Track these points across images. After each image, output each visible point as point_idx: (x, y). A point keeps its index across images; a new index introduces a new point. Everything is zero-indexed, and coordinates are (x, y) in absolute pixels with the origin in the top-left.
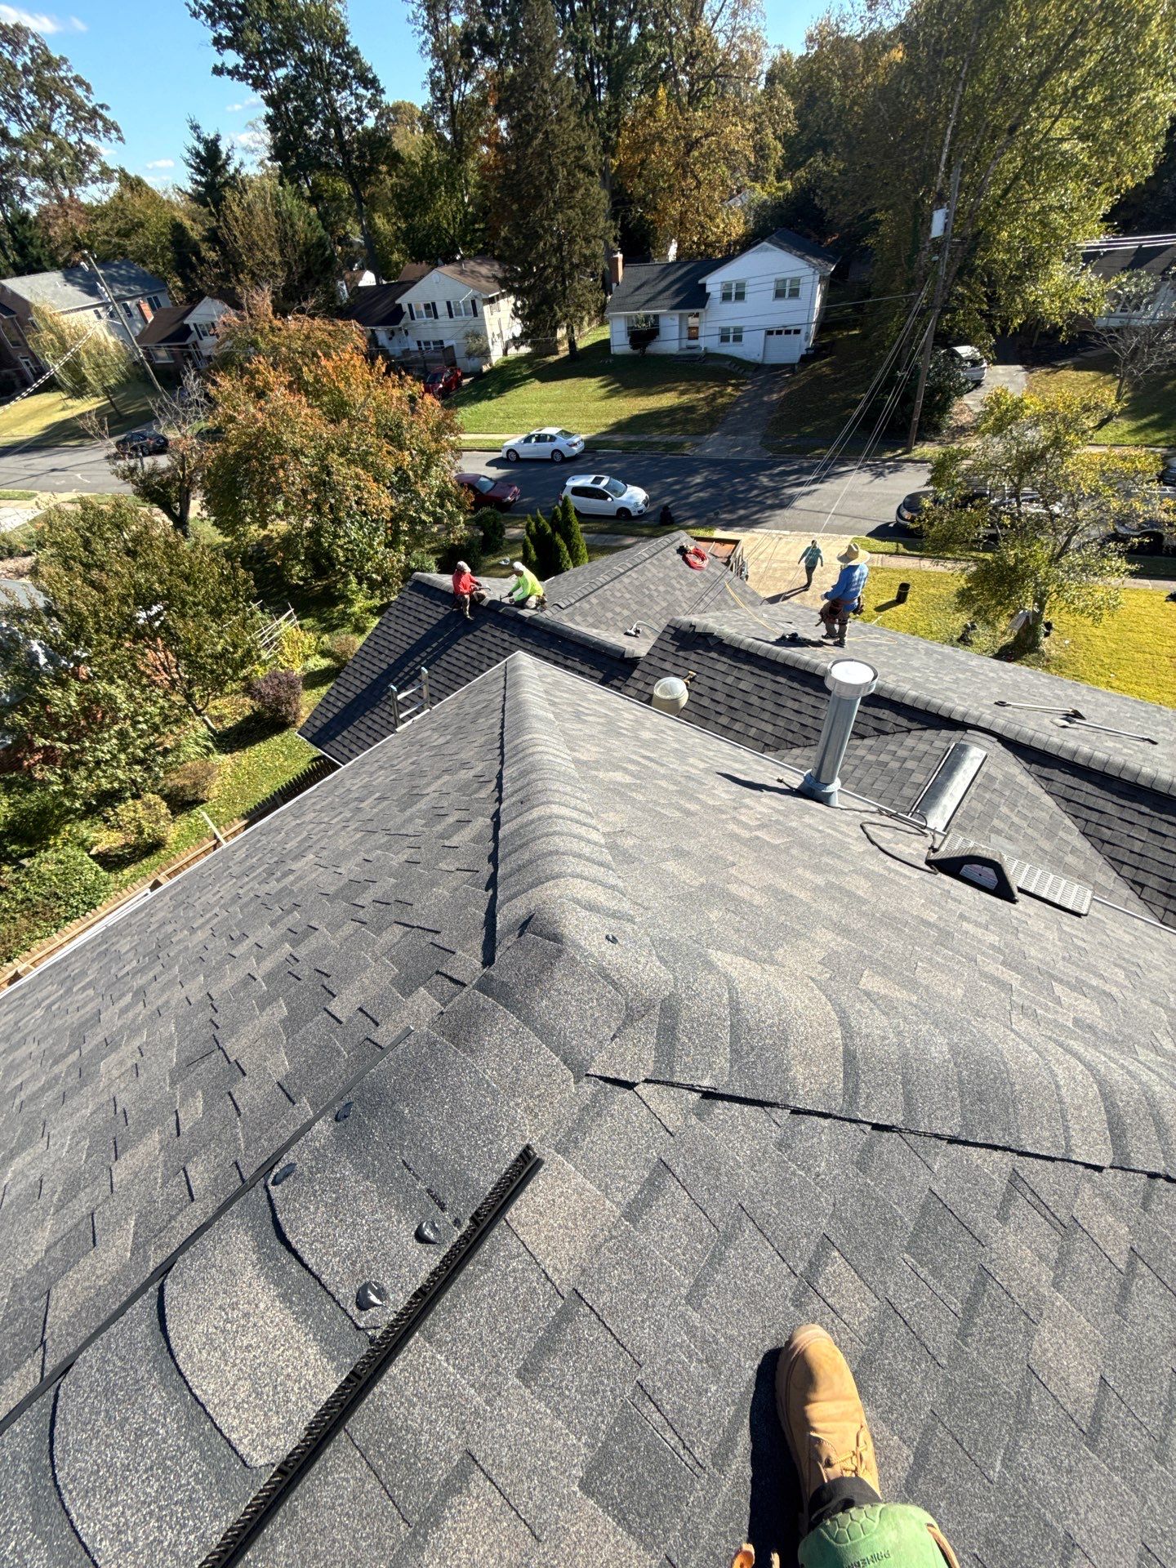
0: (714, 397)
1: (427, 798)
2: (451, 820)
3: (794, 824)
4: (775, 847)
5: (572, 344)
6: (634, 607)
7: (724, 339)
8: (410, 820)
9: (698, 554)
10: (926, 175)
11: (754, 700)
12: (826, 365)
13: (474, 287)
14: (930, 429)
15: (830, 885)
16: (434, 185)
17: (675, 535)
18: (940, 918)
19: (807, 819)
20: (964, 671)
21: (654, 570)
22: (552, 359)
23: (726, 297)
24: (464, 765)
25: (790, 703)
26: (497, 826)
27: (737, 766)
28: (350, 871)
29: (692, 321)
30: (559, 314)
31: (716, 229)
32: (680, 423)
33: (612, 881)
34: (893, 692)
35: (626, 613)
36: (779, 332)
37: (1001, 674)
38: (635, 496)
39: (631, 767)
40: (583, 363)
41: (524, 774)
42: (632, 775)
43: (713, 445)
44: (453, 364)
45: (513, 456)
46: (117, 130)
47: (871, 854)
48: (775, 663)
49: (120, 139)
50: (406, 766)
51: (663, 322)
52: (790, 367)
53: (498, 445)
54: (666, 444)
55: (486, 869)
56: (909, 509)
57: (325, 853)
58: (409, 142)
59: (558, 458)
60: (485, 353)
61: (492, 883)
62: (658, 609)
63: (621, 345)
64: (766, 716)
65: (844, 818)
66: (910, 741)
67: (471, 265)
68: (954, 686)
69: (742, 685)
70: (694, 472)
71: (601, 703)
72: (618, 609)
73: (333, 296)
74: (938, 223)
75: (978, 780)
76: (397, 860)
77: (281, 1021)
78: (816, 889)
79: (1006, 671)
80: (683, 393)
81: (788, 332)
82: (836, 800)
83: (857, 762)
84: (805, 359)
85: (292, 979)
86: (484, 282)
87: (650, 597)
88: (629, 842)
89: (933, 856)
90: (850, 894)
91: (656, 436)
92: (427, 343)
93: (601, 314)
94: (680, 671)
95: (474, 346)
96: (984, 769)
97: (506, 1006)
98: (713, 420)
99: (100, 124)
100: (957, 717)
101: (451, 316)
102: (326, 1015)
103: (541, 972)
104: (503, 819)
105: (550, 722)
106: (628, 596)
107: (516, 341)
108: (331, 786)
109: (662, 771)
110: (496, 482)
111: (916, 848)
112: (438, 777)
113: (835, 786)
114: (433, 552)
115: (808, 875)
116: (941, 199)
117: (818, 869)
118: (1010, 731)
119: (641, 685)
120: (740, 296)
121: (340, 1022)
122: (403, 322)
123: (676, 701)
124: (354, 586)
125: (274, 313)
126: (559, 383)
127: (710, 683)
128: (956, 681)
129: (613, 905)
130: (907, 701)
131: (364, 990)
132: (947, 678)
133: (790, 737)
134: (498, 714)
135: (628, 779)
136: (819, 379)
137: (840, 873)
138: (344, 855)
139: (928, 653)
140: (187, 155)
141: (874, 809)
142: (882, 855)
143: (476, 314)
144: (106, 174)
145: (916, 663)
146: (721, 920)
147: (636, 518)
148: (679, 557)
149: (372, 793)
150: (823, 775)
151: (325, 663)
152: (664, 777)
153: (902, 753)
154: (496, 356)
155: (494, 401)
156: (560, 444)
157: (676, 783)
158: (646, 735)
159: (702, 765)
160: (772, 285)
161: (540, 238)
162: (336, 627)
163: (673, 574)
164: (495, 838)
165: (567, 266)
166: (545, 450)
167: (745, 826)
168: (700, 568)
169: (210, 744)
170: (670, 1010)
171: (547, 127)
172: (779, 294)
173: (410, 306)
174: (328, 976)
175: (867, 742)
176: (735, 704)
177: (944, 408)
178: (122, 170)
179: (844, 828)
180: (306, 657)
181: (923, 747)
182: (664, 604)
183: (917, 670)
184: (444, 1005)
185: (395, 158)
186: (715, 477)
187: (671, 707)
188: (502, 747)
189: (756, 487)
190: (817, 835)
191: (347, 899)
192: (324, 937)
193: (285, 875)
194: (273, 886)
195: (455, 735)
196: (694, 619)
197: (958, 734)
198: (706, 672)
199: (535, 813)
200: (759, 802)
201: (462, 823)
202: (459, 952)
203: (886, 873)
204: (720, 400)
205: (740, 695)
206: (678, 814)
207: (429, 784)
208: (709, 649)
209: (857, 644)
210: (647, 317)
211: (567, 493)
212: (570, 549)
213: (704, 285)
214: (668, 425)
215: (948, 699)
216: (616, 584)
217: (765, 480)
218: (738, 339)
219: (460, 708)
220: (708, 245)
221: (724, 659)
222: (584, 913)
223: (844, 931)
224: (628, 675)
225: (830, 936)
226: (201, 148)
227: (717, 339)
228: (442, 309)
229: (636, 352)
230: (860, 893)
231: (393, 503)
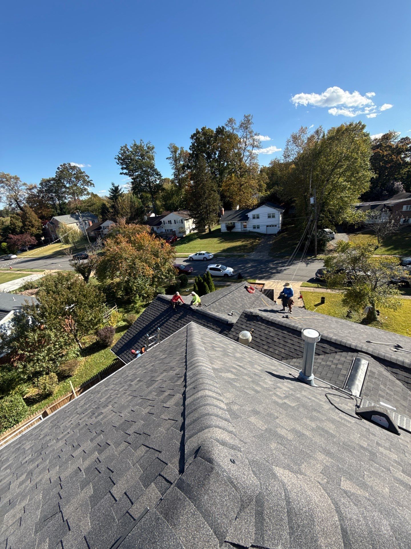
0: (253, 243)
1: (157, 382)
2: (166, 394)
3: (298, 395)
4: (293, 408)
5: (210, 230)
6: (231, 306)
7: (254, 228)
8: (150, 392)
9: (251, 288)
10: (307, 190)
11: (276, 339)
12: (285, 234)
13: (182, 217)
14: (321, 250)
15: (318, 427)
16: (173, 194)
17: (243, 283)
18: (368, 445)
19: (304, 393)
20: (352, 329)
21: (237, 294)
22: (204, 233)
23: (254, 218)
24: (172, 368)
25: (289, 341)
26: (184, 399)
27: (273, 368)
28: (126, 416)
29: (245, 224)
30: (206, 223)
31: (250, 202)
32: (242, 249)
33: (231, 429)
34: (327, 337)
35: (228, 307)
36: (270, 226)
37: (366, 330)
38: (230, 270)
39: (234, 370)
40: (212, 235)
41: (195, 375)
42: (235, 374)
43: (253, 256)
44: (175, 235)
45: (191, 259)
46: (93, 185)
47: (332, 409)
48: (282, 326)
49: (94, 186)
50: (149, 367)
51: (236, 224)
52: (275, 235)
53: (187, 256)
54: (239, 255)
55: (181, 420)
56: (319, 274)
57: (116, 405)
58: (167, 186)
59: (205, 259)
60: (184, 232)
61: (183, 428)
62: (239, 306)
63: (224, 229)
64: (281, 346)
65: (318, 391)
66: (337, 356)
67: (182, 212)
68: (349, 335)
69: (271, 334)
70: (247, 263)
71: (220, 342)
72: (225, 306)
73: (143, 219)
74: (312, 201)
75: (368, 373)
76: (145, 412)
77: (90, 497)
78: (313, 430)
79: (367, 329)
80: (243, 242)
81: (273, 226)
82: (313, 383)
83: (318, 365)
84: (279, 233)
85: (97, 472)
86: (185, 215)
87: (236, 302)
88: (235, 408)
89: (359, 411)
90: (327, 432)
91: (235, 253)
92: (168, 230)
93: (218, 222)
94: (248, 329)
95: (181, 231)
96: (369, 369)
97: (190, 498)
98: (253, 249)
99: (89, 184)
100: (353, 347)
101: (175, 223)
102: (110, 495)
103: (205, 479)
104: (187, 396)
105: (203, 351)
106: (228, 302)
107: (193, 229)
108: (120, 373)
109: (245, 372)
110: (186, 266)
111: (349, 406)
112: (162, 373)
113: (312, 377)
114: (164, 287)
115: (308, 422)
116: (311, 195)
117: (312, 419)
118: (375, 353)
119: (234, 334)
120: (258, 218)
121: (116, 501)
122: (161, 225)
123: (247, 340)
124: (138, 298)
125: (126, 223)
126: (206, 239)
127: (259, 333)
128: (349, 333)
129: (231, 442)
130: (333, 341)
131: (127, 482)
132: (346, 332)
133: (291, 354)
134: (184, 347)
135: (233, 376)
136: (284, 237)
137: (321, 421)
138: (123, 407)
139: (337, 322)
140: (110, 190)
141: (329, 386)
142: (337, 410)
143: (182, 223)
144: (88, 194)
145: (333, 326)
146: (276, 449)
147: (230, 277)
148: (245, 289)
149: (136, 378)
150: (307, 373)
151: (124, 323)
152: (246, 374)
153: (335, 361)
154: (188, 233)
155: (186, 244)
156: (206, 256)
157: (251, 377)
158: (238, 355)
159: (260, 368)
160: (267, 215)
161: (201, 205)
162: (130, 311)
163: (243, 295)
164: (184, 404)
165: (208, 212)
166: (201, 257)
167: (280, 397)
168: (252, 293)
169: (79, 353)
170: (260, 502)
171: (204, 182)
172: (269, 217)
173: (164, 221)
174: (113, 472)
175: (320, 356)
176: (269, 341)
177: (324, 245)
178: (92, 193)
179: (319, 397)
180: (118, 322)
181: (343, 359)
182: (241, 305)
183: (334, 328)
184: (162, 494)
185: (163, 189)
186: (255, 265)
187: (245, 342)
188: (186, 362)
189: (268, 267)
190: (309, 401)
191: (124, 430)
192: (113, 450)
193: (99, 415)
194: (93, 420)
195: (168, 354)
196: (252, 310)
197: (355, 354)
198: (258, 329)
199: (200, 394)
200: (284, 385)
201: (171, 396)
202: (169, 464)
203: (340, 420)
204: (254, 243)
205: (271, 338)
206: (253, 392)
207: (158, 376)
208: (258, 321)
209: (310, 319)
210: (231, 223)
211: (208, 270)
212: (209, 287)
213: (247, 215)
214: (239, 250)
215: (348, 340)
216: (225, 298)
217: (271, 266)
218: (258, 228)
219: (170, 343)
220: (247, 206)
221: (263, 324)
222: (221, 447)
223: (328, 453)
224: (230, 330)
225: (323, 456)
226: (114, 188)
227: (252, 228)
228: (173, 222)
229: (229, 231)
230: (331, 431)
231: (153, 273)
